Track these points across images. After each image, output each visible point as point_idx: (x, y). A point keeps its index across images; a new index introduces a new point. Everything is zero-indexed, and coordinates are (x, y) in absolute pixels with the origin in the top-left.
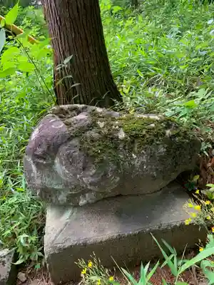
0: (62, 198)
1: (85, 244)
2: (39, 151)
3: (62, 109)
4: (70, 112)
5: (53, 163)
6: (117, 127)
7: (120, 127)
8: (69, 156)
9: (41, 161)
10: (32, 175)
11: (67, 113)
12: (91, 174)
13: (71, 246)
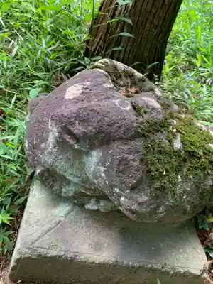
0: (69, 190)
1: (72, 260)
2: (78, 129)
3: (116, 68)
4: (123, 77)
5: (87, 153)
6: (175, 130)
7: (178, 131)
8: (124, 163)
9: (72, 142)
10: (42, 146)
11: (120, 77)
12: (140, 200)
13: (55, 256)
